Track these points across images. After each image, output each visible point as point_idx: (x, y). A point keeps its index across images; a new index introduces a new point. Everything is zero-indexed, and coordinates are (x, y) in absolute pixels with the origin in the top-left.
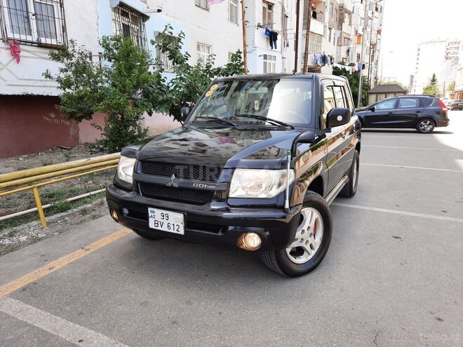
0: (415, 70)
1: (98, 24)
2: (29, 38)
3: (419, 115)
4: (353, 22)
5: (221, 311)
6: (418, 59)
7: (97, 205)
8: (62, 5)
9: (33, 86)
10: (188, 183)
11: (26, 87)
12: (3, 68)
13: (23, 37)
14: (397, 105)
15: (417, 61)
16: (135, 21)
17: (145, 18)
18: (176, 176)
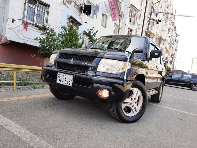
0: (191, 69)
1: (60, 23)
2: (32, 22)
3: (192, 82)
4: (165, 44)
5: (83, 127)
6: (192, 66)
7: (41, 86)
8: (48, 13)
9: (29, 41)
10: (79, 62)
11: (26, 41)
12: (19, 32)
13: (30, 22)
14: (182, 76)
15: (192, 65)
16: (76, 25)
17: (80, 24)
18: (74, 59)
